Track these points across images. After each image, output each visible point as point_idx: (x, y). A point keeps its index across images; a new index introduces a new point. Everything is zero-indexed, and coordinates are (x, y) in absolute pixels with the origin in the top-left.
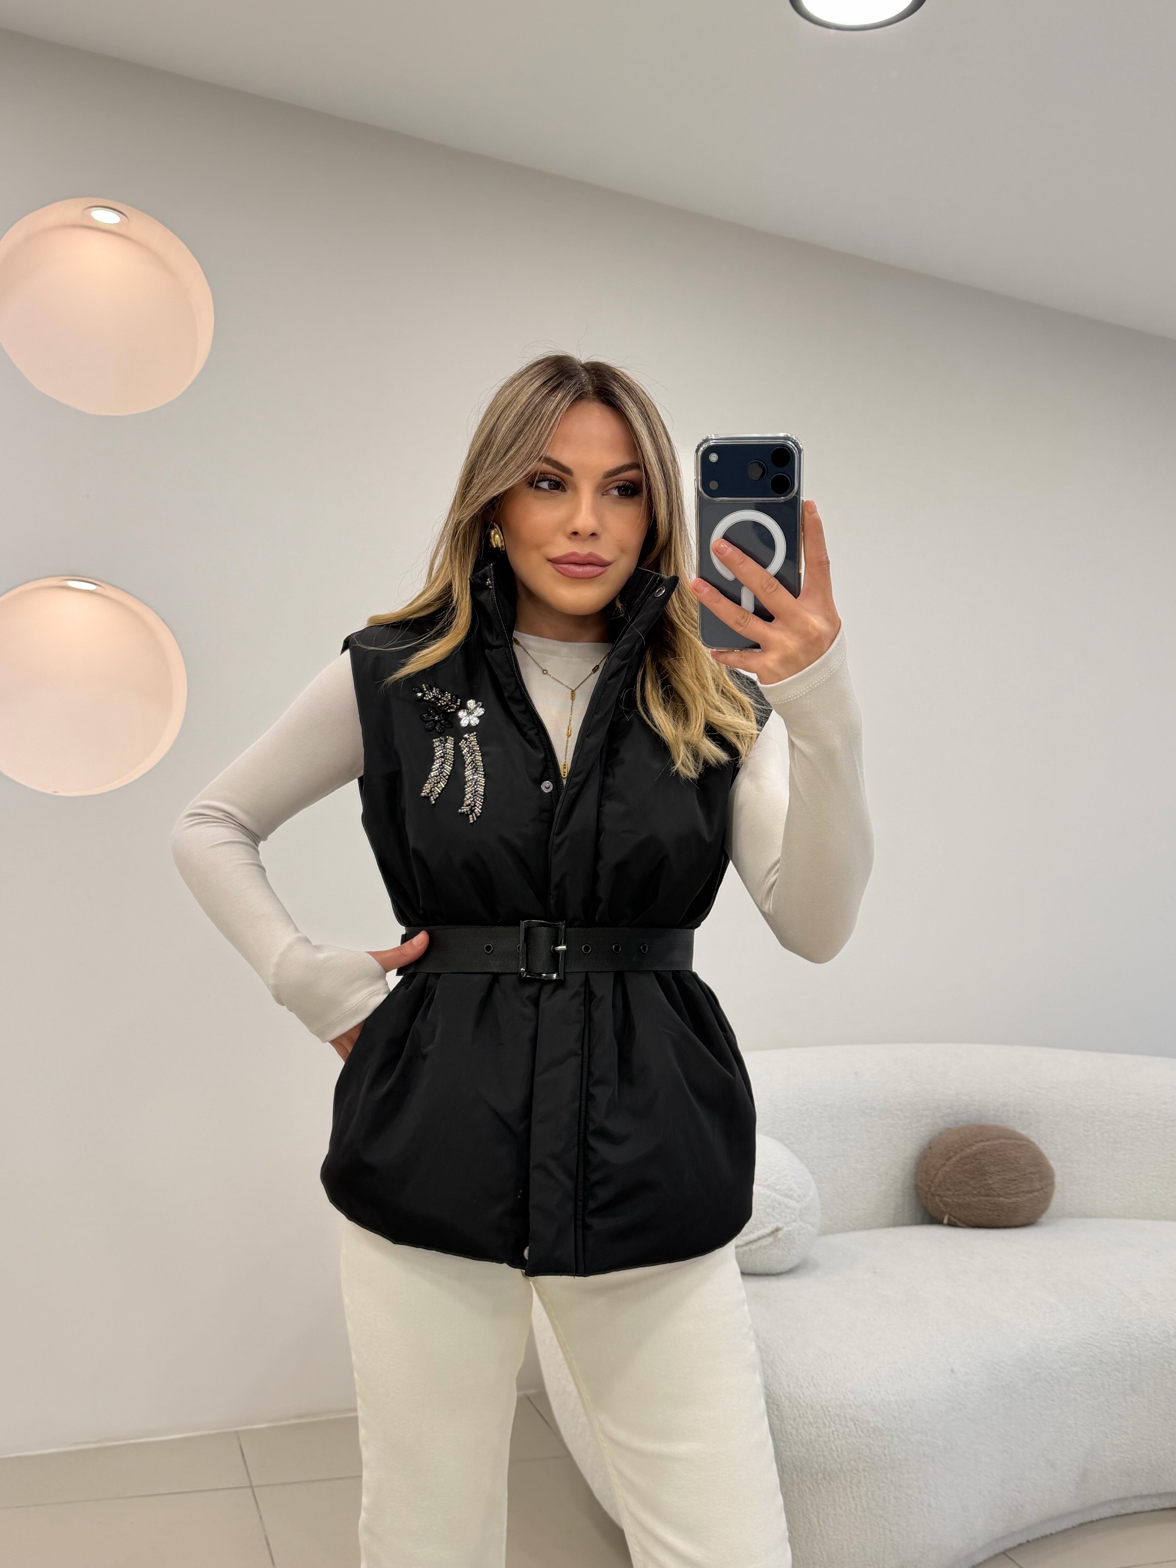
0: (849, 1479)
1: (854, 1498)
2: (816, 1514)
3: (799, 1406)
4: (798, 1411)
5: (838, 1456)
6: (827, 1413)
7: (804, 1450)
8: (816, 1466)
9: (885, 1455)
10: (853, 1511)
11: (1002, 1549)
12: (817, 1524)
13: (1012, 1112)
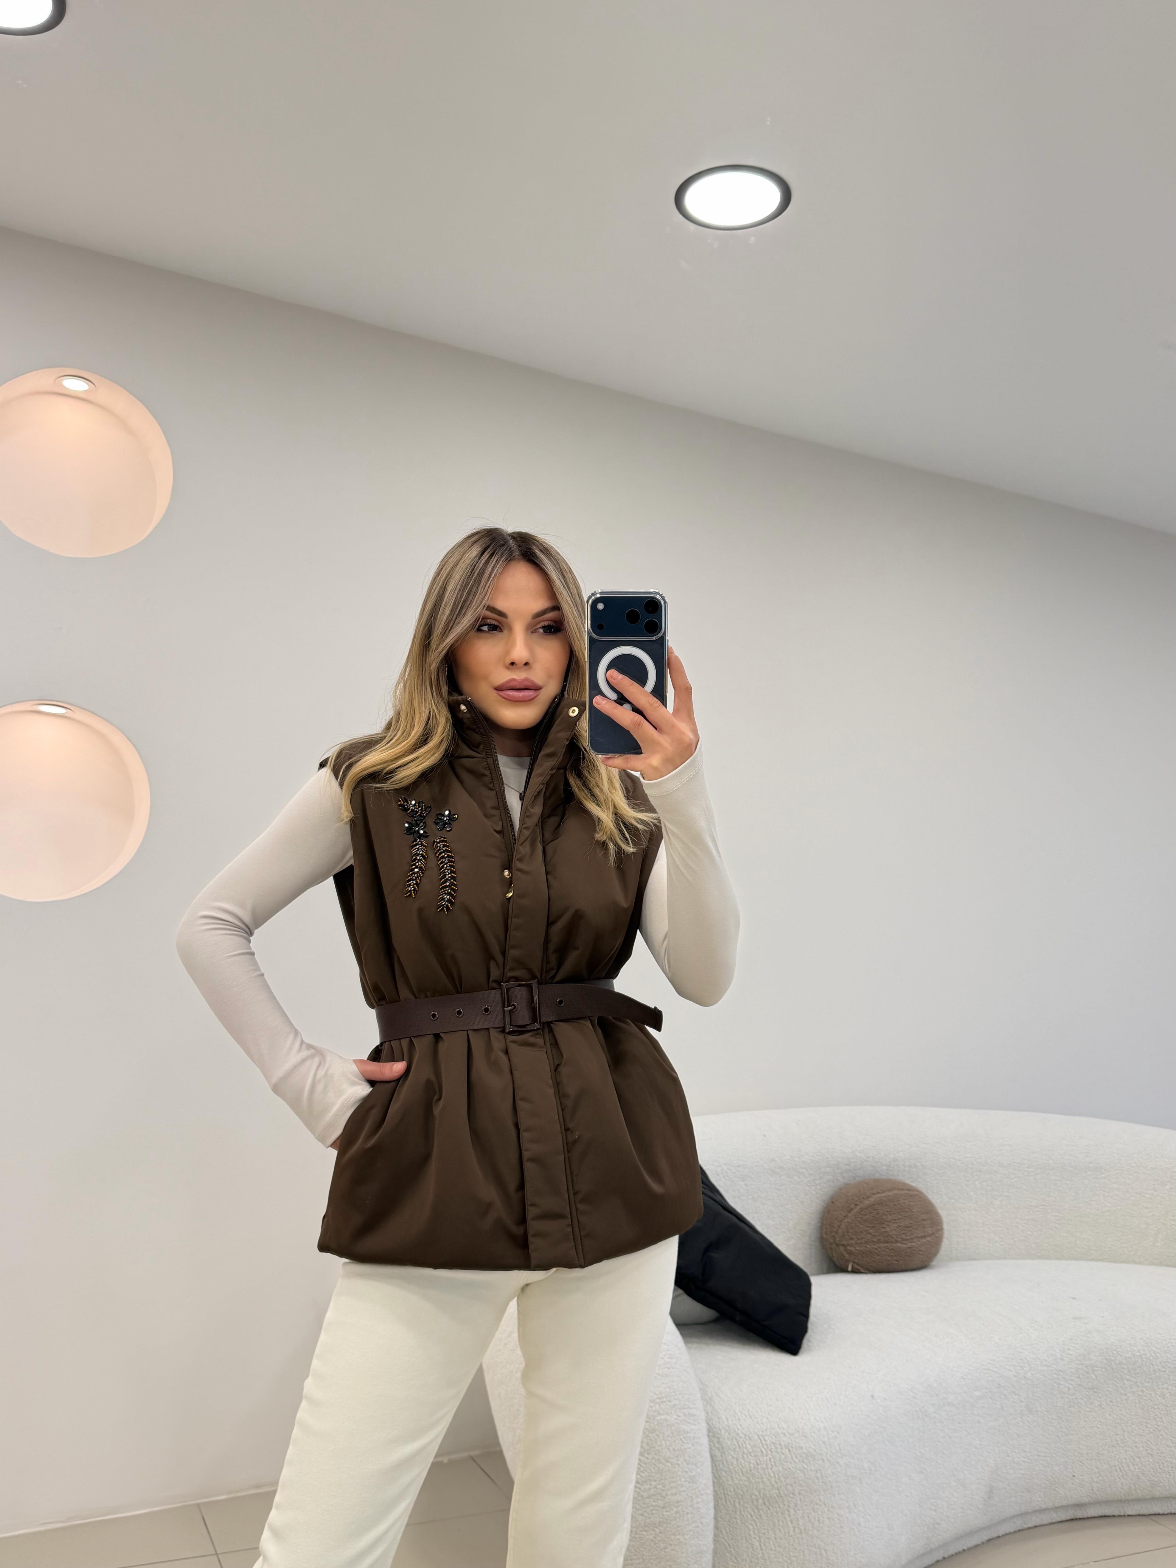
13: (902, 1167)
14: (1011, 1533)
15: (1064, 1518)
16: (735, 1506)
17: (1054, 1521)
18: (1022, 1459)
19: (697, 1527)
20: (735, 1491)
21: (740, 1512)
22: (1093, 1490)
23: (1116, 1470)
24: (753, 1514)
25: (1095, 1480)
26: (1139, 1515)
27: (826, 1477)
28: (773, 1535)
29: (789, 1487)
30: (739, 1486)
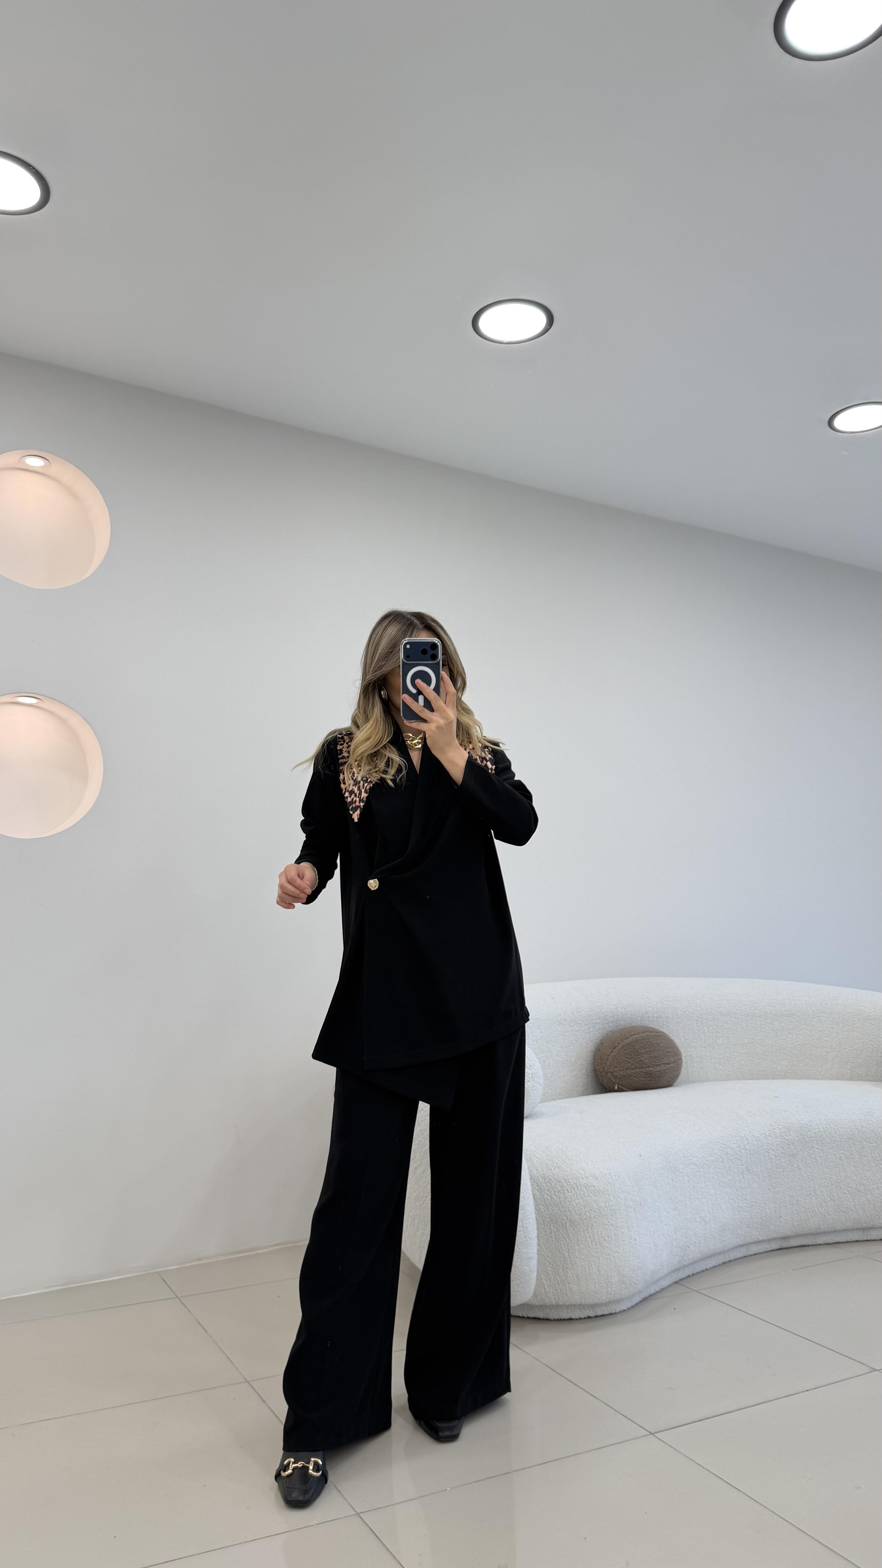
0: (586, 1224)
1: (590, 1238)
2: (567, 1250)
3: (551, 1182)
4: (551, 1184)
5: (578, 1210)
6: (568, 1183)
7: (557, 1209)
8: (565, 1218)
9: (606, 1207)
10: (590, 1245)
11: (678, 1279)
12: (568, 1256)
13: (652, 1018)
14: (738, 1259)
15: (773, 1248)
16: (551, 1229)
17: (768, 1250)
18: (745, 1205)
20: (550, 1218)
21: (555, 1232)
22: (794, 1226)
23: (810, 1212)
25: (795, 1219)
26: (826, 1244)
27: (612, 1206)
28: (577, 1247)
29: (587, 1213)
30: (553, 1214)
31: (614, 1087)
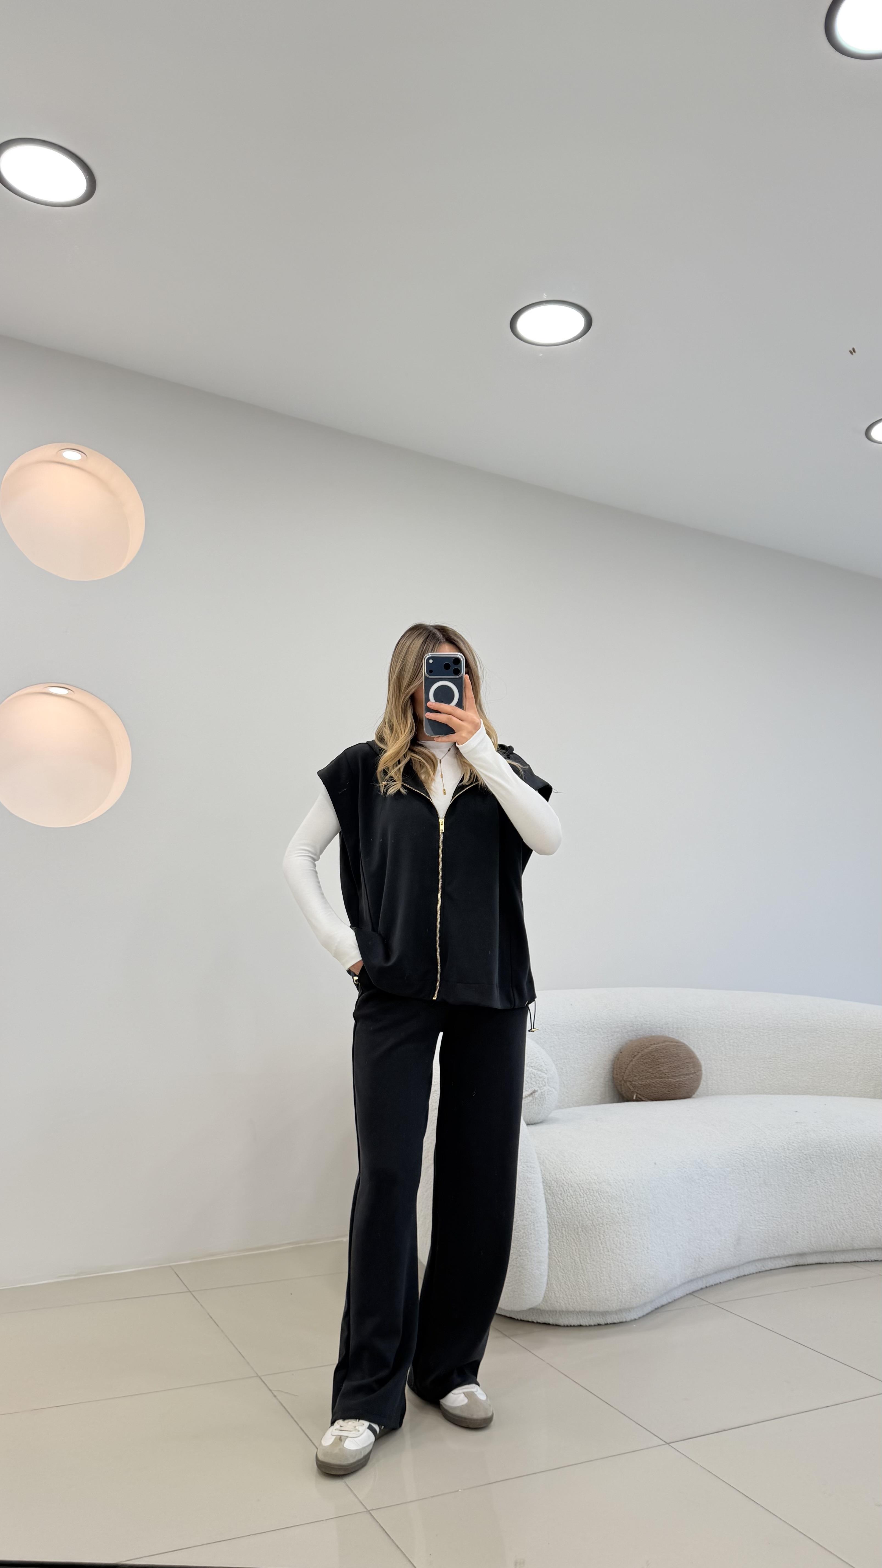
0: (597, 1230)
1: (602, 1244)
2: (578, 1256)
3: (563, 1186)
4: (563, 1189)
5: (590, 1216)
6: (581, 1188)
7: (569, 1213)
8: (577, 1223)
10: (602, 1251)
11: (691, 1291)
13: (671, 1028)
14: (753, 1273)
15: (790, 1264)
17: (784, 1266)
19: (538, 1244)
20: (562, 1222)
21: (566, 1238)
22: (811, 1243)
23: (827, 1229)
24: (575, 1238)
25: (813, 1235)
26: (844, 1262)
27: (625, 1213)
28: (589, 1253)
29: (599, 1219)
30: (565, 1219)
31: (633, 1096)
